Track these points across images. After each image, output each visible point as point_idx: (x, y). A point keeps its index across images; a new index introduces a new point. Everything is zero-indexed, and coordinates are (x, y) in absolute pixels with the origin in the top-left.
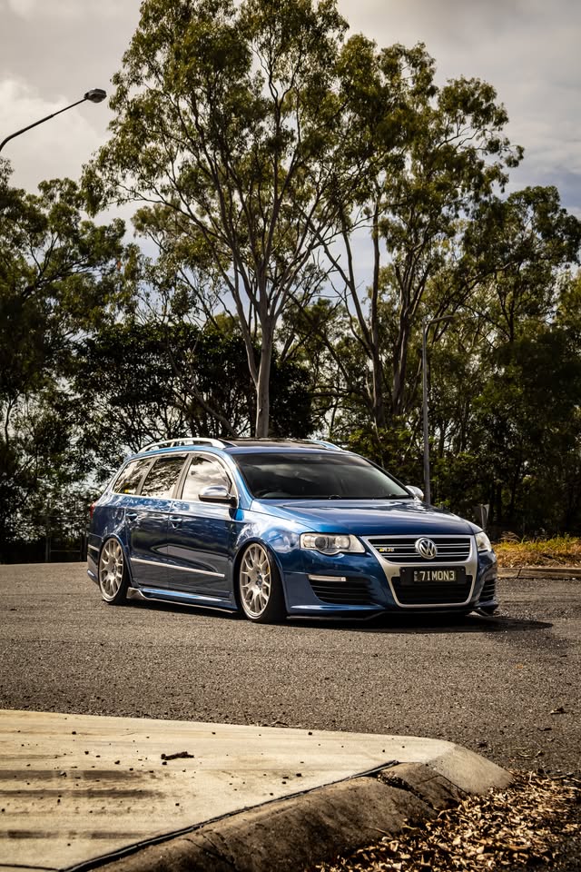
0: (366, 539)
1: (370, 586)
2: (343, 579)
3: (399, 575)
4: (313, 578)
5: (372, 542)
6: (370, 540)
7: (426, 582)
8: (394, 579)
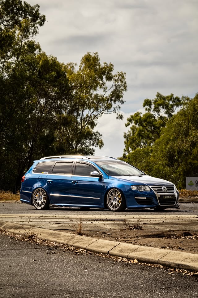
0: (150, 187)
1: (152, 200)
2: (145, 198)
3: (160, 197)
4: (136, 198)
5: (152, 187)
6: (151, 187)
7: (166, 199)
8: (159, 198)
